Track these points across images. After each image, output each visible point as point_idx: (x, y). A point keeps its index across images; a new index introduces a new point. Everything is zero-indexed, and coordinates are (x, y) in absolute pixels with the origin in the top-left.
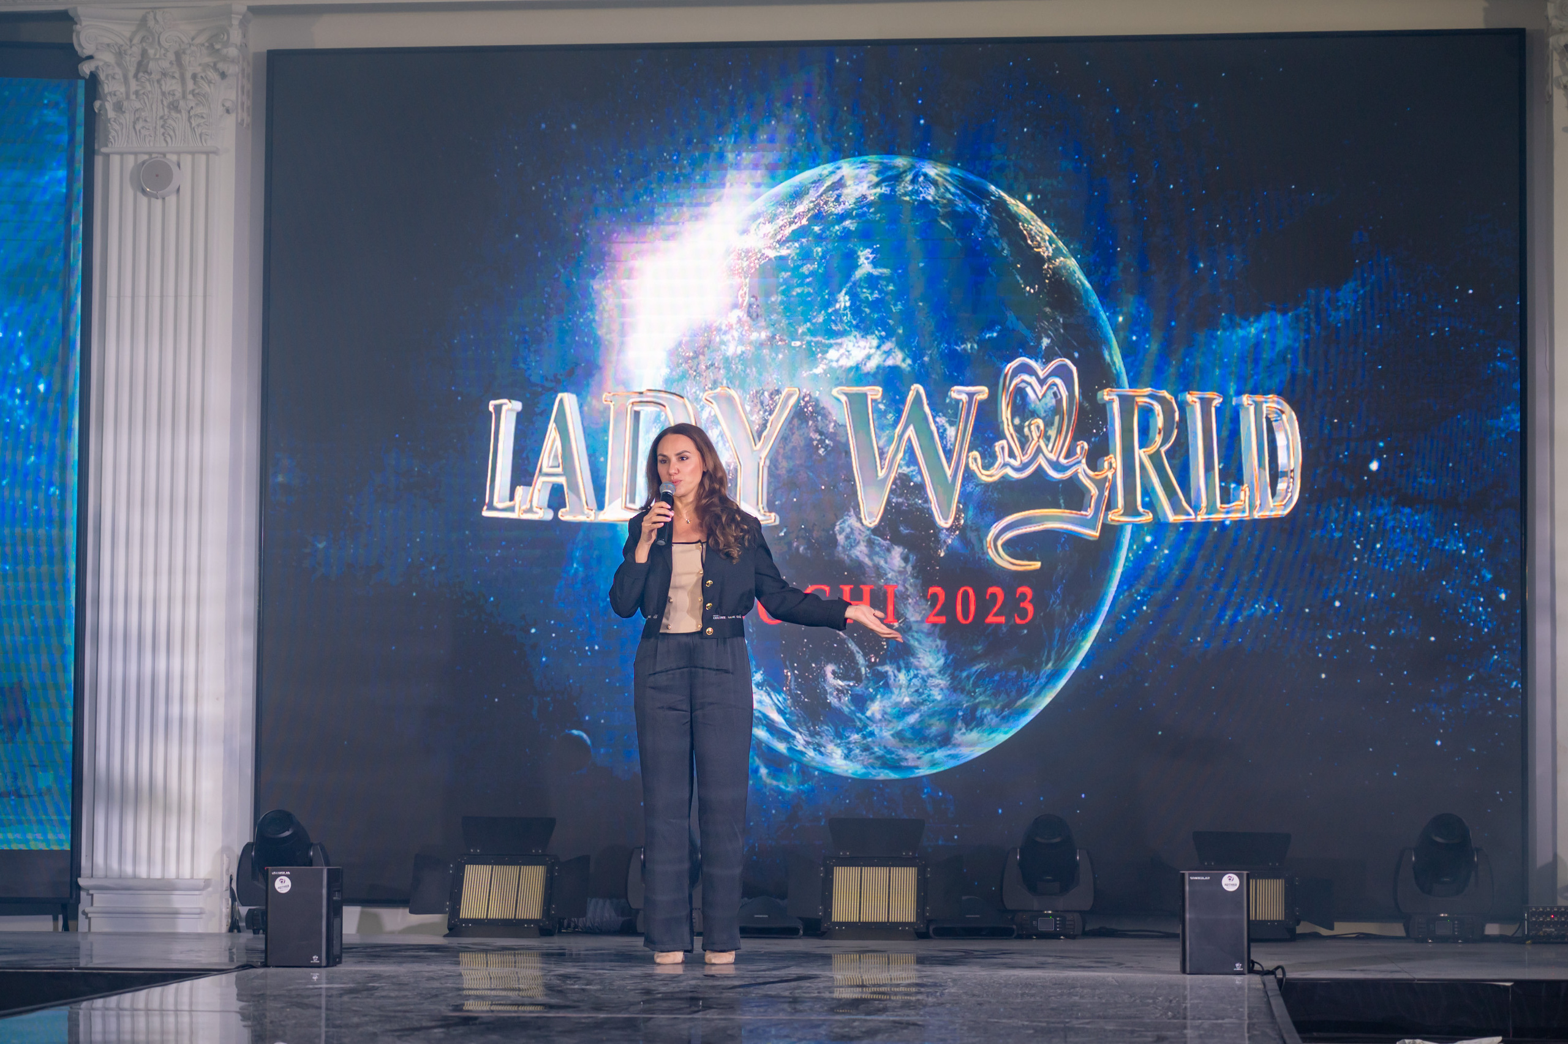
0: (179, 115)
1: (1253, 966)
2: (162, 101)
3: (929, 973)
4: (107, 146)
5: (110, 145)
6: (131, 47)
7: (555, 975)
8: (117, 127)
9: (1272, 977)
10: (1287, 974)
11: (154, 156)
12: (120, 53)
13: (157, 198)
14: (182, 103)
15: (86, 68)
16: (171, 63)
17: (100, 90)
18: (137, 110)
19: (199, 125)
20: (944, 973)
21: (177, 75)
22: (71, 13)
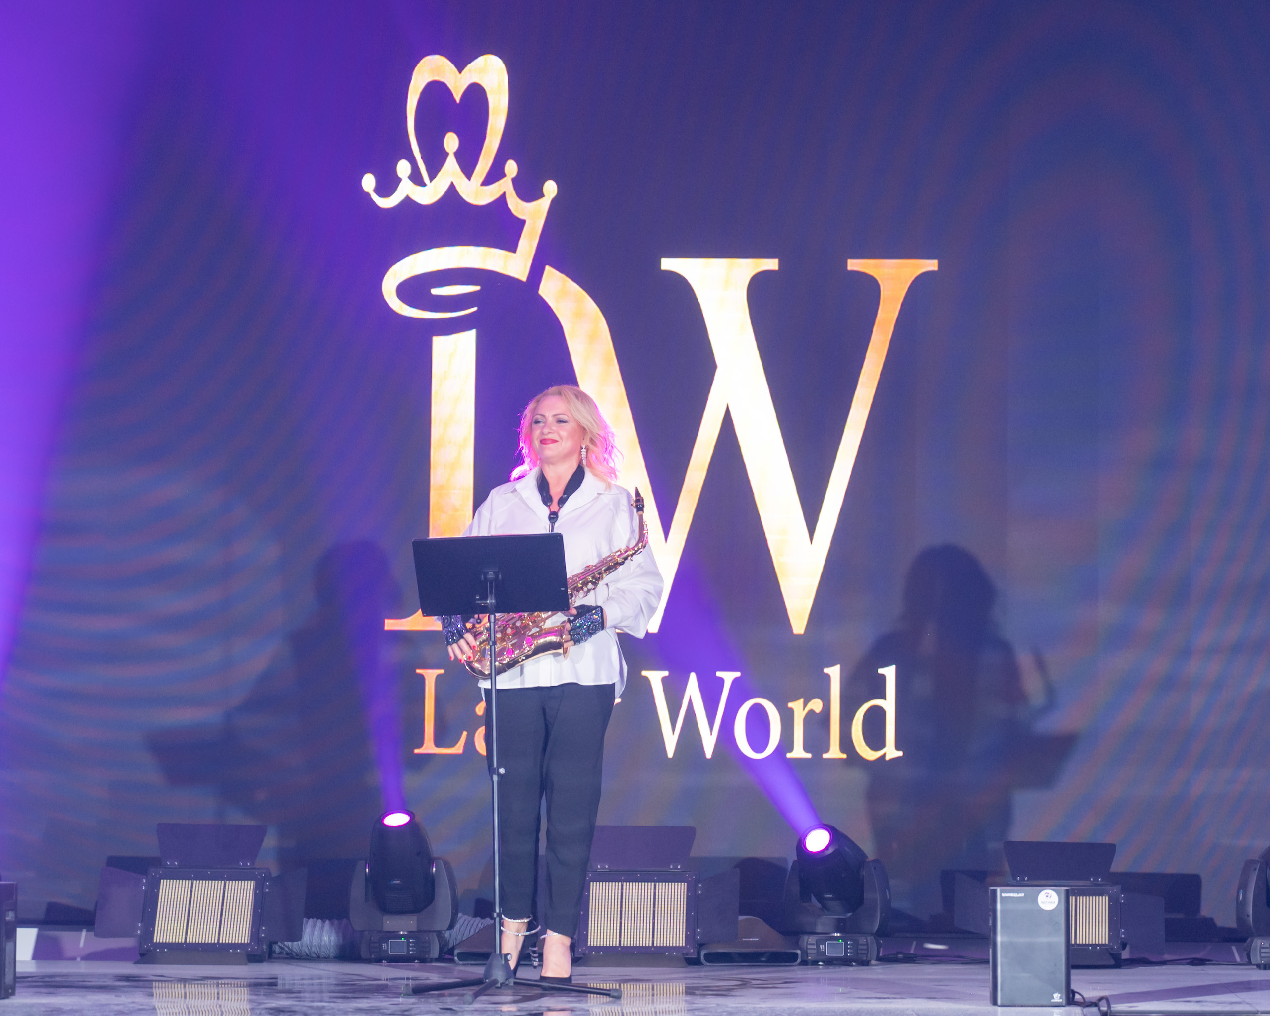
1: (1073, 996)
3: (701, 1005)
7: (266, 1008)
9: (1094, 1009)
10: (1112, 1005)
20: (718, 1005)
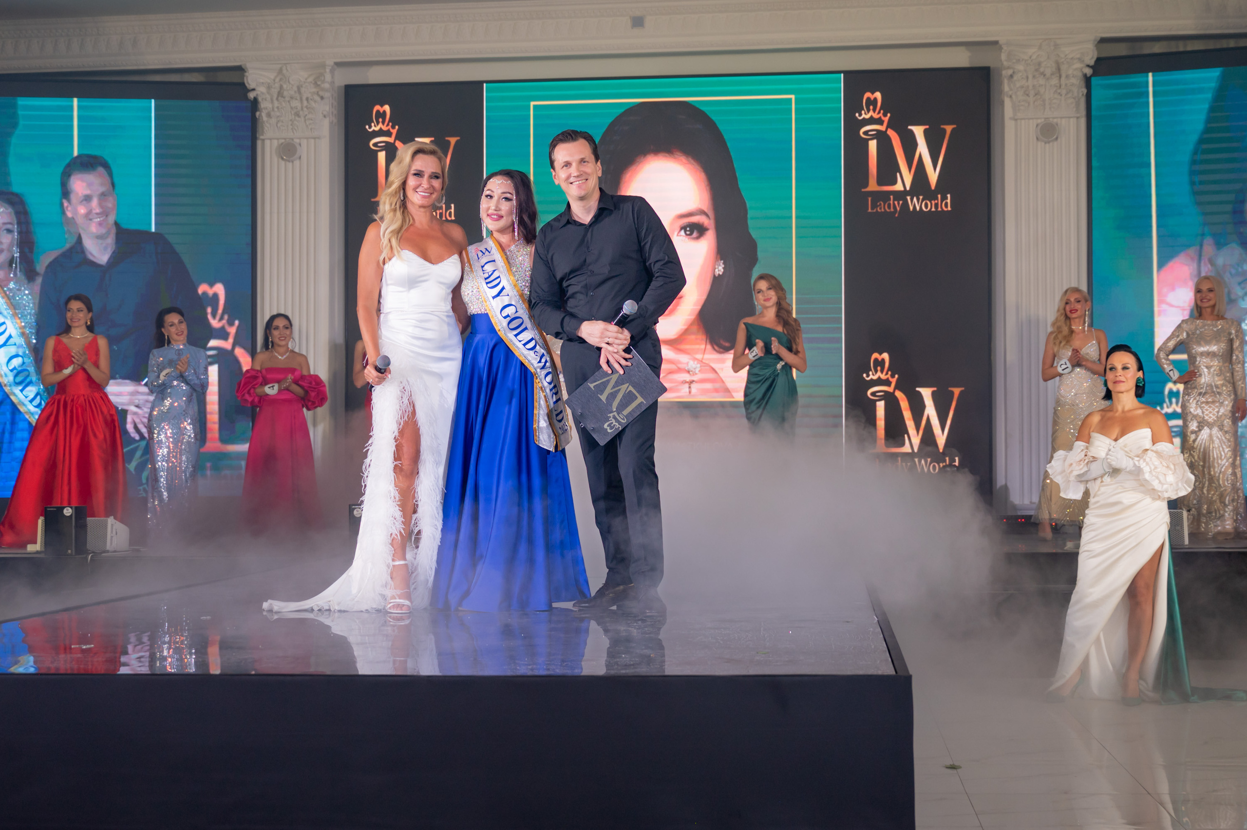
0: (300, 119)
2: (291, 112)
4: (263, 135)
5: (264, 135)
6: (274, 84)
8: (268, 125)
11: (287, 140)
12: (269, 87)
13: (289, 161)
14: (301, 113)
15: (251, 95)
16: (295, 92)
17: (259, 106)
18: (278, 117)
19: (310, 124)
21: (298, 98)
22: (243, 67)
